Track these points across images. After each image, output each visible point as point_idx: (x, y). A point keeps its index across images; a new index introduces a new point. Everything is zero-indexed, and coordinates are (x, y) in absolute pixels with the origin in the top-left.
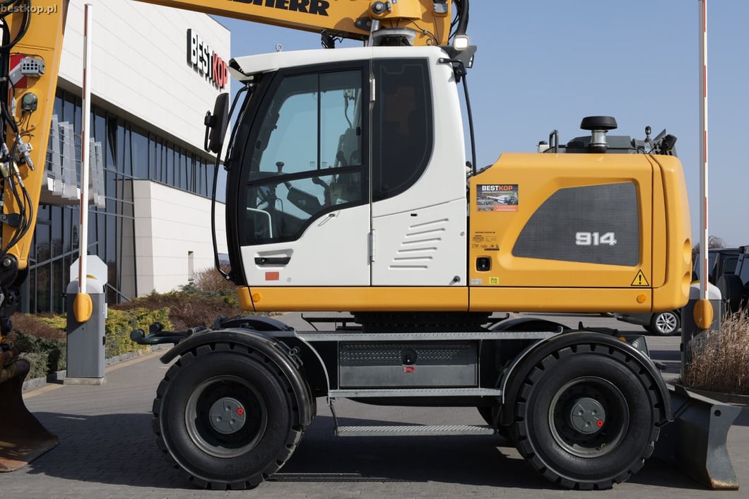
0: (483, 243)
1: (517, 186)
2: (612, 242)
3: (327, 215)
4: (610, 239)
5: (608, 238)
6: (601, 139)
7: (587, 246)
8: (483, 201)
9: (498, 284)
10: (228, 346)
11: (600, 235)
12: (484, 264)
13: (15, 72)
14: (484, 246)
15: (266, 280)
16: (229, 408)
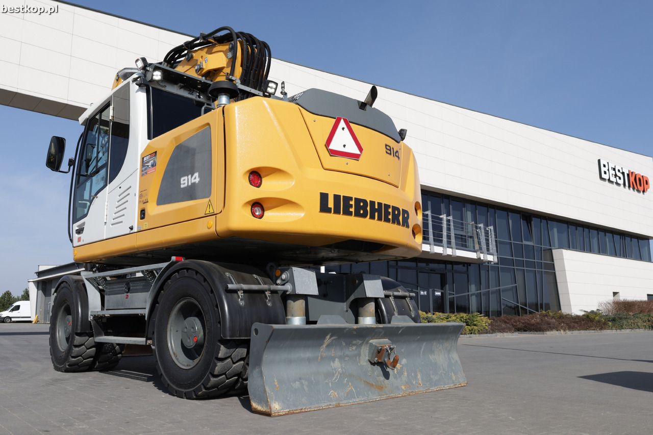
1: (156, 152)
2: (197, 180)
3: (96, 197)
4: (195, 178)
7: (186, 188)
8: (144, 168)
9: (147, 228)
11: (192, 177)
12: (143, 214)
14: (144, 200)
15: (78, 242)
16: (68, 321)
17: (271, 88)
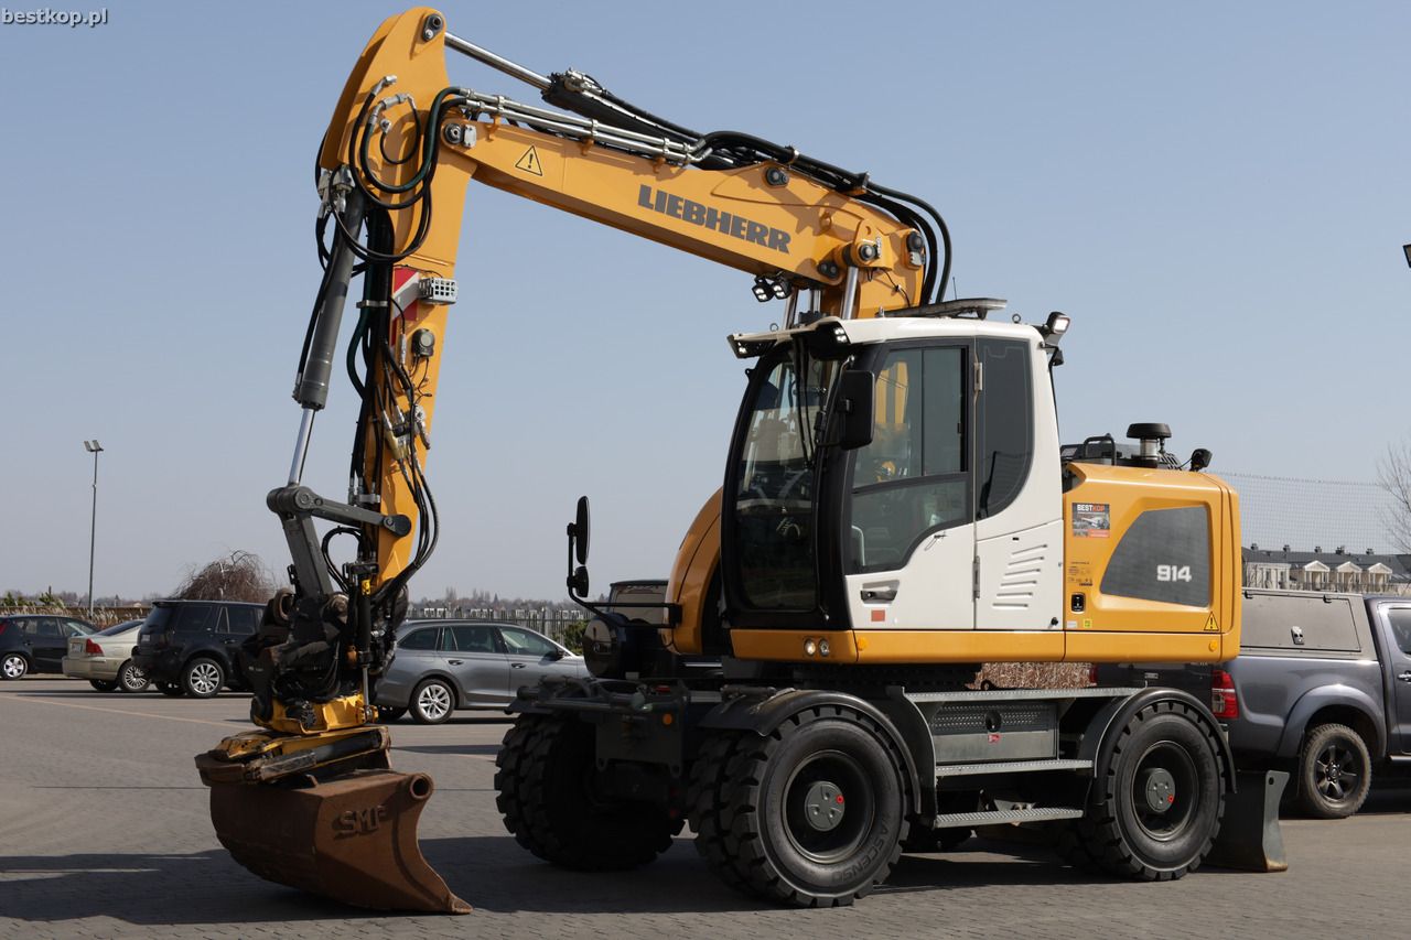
0: (1078, 576)
1: (1107, 506)
2: (1188, 578)
3: (933, 536)
4: (1185, 574)
5: (1184, 574)
6: (1154, 450)
7: (1167, 582)
8: (1078, 524)
9: (1091, 628)
10: (834, 710)
11: (1178, 570)
12: (1078, 602)
13: (401, 295)
14: (1079, 580)
15: (873, 620)
16: (828, 795)
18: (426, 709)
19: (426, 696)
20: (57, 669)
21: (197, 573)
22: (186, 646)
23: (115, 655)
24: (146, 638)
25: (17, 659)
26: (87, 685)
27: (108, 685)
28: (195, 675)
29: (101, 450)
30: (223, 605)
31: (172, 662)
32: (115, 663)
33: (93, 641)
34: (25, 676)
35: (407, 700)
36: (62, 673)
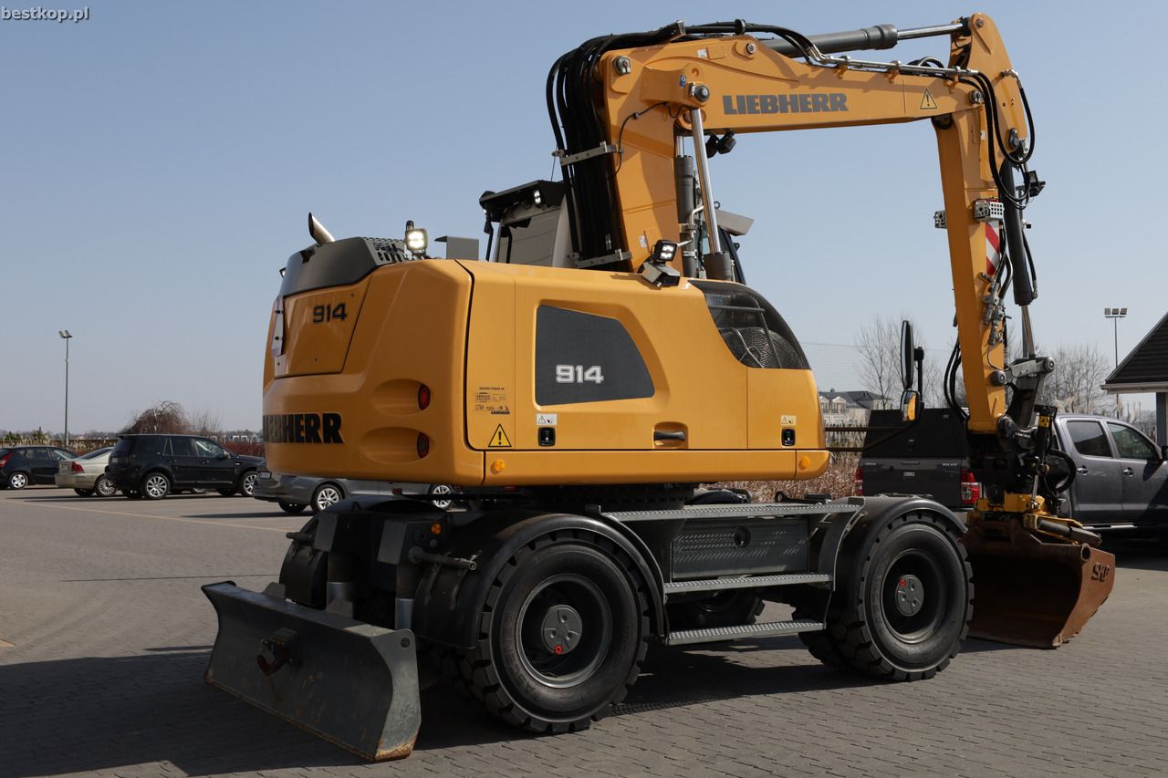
17: (667, 252)
18: (323, 505)
19: (323, 496)
20: (52, 481)
21: (139, 416)
22: (143, 465)
23: (93, 472)
24: (115, 460)
25: (20, 476)
26: (72, 492)
27: (87, 492)
28: (150, 484)
29: (70, 337)
30: (168, 437)
31: (134, 476)
32: (92, 477)
33: (77, 463)
34: (26, 487)
35: (310, 500)
36: (54, 484)
